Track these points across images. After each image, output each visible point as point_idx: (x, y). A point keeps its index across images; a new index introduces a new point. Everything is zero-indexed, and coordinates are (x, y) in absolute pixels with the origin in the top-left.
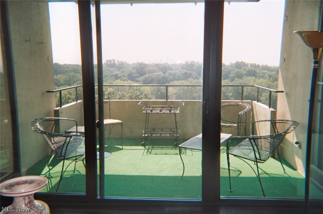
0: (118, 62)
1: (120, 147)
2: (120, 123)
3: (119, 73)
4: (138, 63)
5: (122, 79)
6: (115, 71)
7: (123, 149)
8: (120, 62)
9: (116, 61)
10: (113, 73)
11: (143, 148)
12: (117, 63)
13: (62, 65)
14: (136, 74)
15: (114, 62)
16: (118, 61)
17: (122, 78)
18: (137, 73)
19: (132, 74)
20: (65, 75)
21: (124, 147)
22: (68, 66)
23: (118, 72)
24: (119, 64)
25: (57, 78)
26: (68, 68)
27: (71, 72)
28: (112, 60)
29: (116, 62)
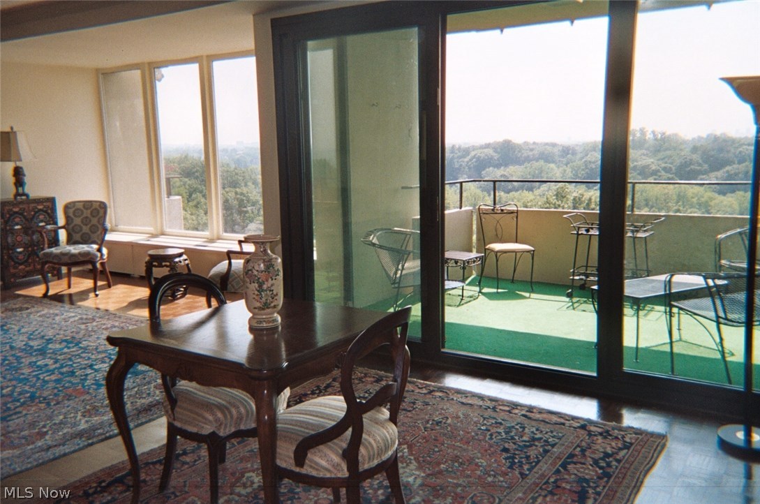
0: (654, 135)
1: (527, 295)
2: (528, 251)
3: (653, 163)
4: (708, 136)
5: (660, 176)
6: (644, 157)
7: (529, 298)
8: (660, 136)
9: (650, 132)
10: (635, 163)
11: (568, 299)
12: (652, 136)
13: (518, 144)
14: (700, 165)
15: (641, 134)
16: (653, 132)
17: (659, 174)
18: (704, 161)
19: (691, 164)
20: (522, 167)
21: (533, 295)
22: (531, 147)
23: (652, 160)
24: (656, 139)
25: (505, 173)
26: (532, 150)
27: (537, 161)
28: (638, 129)
29: (649, 136)
